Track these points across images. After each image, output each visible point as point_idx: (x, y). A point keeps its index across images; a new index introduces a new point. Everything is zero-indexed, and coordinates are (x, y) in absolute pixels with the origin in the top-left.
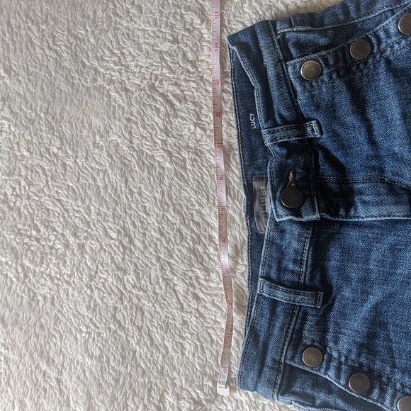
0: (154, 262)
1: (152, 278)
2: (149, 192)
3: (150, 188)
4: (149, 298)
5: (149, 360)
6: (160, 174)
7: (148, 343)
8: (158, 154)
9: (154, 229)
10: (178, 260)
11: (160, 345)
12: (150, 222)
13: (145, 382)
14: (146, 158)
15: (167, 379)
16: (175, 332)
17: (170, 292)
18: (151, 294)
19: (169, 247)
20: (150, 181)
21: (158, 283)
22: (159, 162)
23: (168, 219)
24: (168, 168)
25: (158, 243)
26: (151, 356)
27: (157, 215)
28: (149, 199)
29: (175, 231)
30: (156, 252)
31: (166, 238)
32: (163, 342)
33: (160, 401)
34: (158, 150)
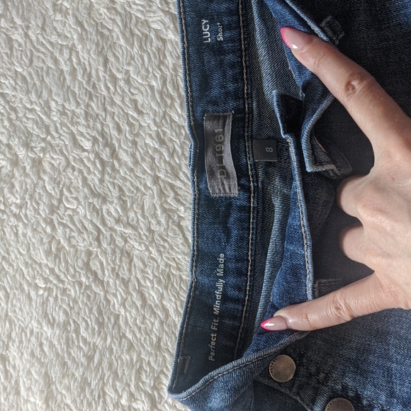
0: (149, 185)
1: (146, 208)
2: (142, 78)
3: (143, 72)
4: (140, 238)
5: (140, 329)
6: (159, 50)
7: (139, 303)
8: (155, 19)
9: (150, 136)
10: (186, 180)
11: (156, 306)
12: (143, 124)
13: (132, 359)
14: (136, 25)
15: (166, 355)
16: (181, 287)
17: (173, 230)
18: (143, 231)
19: (172, 163)
20: (143, 60)
21: (155, 216)
22: (156, 30)
23: (172, 120)
24: (171, 41)
25: (157, 156)
26: (143, 323)
27: (155, 114)
28: (142, 89)
29: (182, 138)
30: (152, 169)
31: (168, 149)
32: (161, 301)
33: (154, 388)
34: (154, 12)
